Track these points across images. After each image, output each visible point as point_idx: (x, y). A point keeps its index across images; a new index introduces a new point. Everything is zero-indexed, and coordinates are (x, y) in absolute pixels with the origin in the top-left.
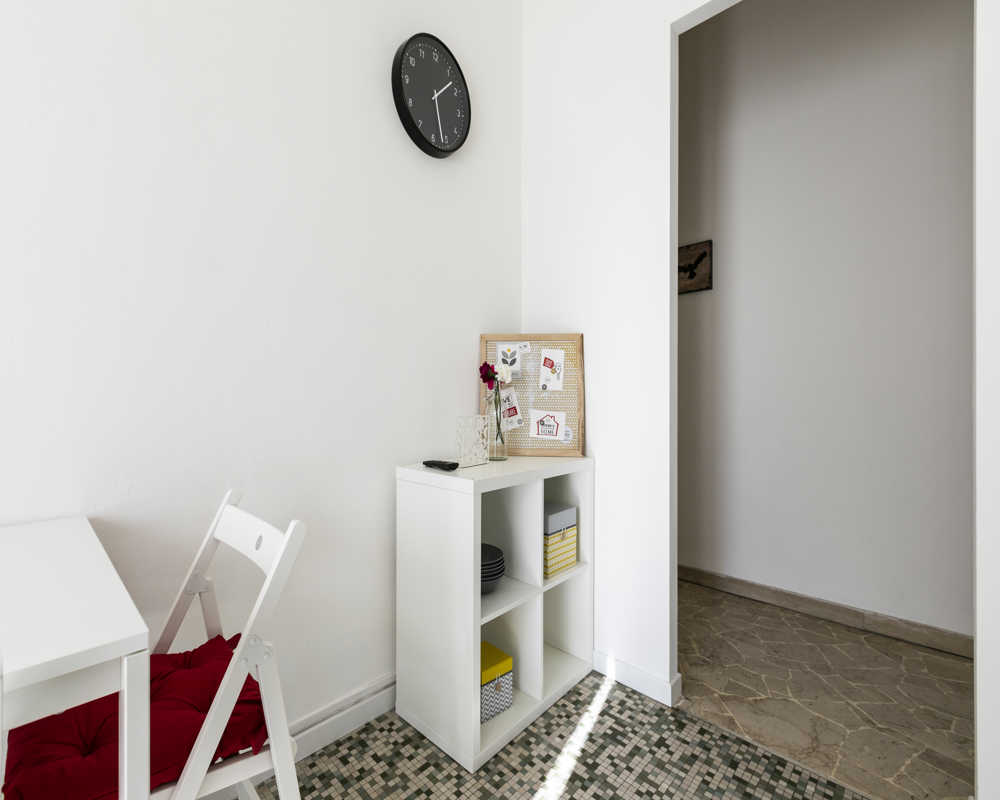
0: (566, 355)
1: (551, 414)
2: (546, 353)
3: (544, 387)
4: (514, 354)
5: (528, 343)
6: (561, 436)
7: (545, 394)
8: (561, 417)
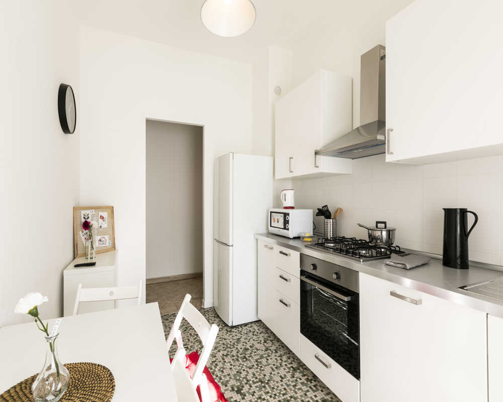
0: (108, 214)
1: (104, 236)
2: (101, 214)
3: (101, 227)
4: (88, 214)
5: (94, 210)
6: (107, 244)
7: (101, 229)
8: (107, 237)
